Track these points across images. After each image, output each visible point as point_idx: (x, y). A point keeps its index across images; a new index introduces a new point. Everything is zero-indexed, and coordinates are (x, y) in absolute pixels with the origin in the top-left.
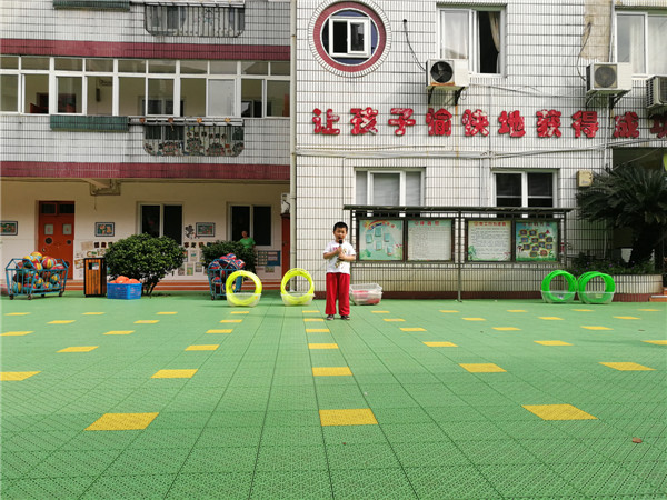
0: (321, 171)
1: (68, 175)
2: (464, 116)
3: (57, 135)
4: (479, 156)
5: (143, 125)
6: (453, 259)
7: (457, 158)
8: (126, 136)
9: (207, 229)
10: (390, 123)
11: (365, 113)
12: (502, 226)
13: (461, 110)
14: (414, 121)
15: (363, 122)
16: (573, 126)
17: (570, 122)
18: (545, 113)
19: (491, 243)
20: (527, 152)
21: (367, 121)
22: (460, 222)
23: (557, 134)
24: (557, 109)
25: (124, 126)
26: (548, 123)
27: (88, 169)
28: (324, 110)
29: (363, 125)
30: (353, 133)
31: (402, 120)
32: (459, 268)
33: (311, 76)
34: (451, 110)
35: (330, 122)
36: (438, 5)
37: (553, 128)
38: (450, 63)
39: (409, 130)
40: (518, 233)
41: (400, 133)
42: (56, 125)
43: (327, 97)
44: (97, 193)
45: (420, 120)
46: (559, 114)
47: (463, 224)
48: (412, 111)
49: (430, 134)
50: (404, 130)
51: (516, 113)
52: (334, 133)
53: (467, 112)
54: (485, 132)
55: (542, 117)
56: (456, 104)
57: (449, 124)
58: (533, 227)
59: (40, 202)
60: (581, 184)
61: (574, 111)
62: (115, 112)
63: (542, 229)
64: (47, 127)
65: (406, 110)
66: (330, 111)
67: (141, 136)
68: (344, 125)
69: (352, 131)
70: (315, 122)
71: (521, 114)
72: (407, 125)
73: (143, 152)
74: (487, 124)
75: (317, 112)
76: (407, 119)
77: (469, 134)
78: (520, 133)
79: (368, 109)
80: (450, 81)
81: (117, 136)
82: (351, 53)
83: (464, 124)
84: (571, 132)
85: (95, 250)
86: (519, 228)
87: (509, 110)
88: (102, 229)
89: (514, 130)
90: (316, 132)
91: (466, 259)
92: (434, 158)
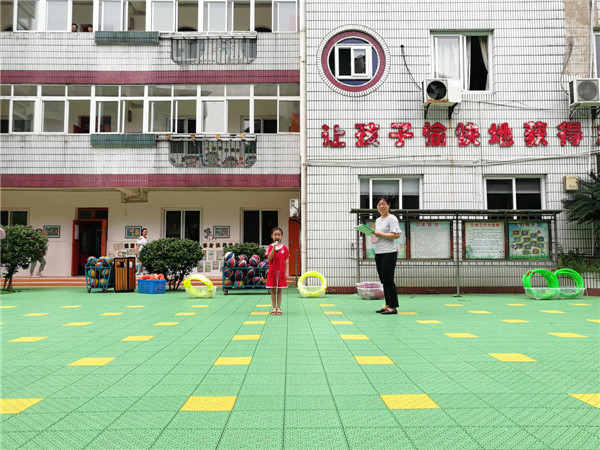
0: (329, 179)
1: (104, 185)
2: (457, 129)
3: (96, 151)
4: (472, 164)
5: (169, 141)
6: (452, 258)
7: (452, 166)
8: (154, 151)
9: (224, 231)
10: (390, 136)
11: (368, 128)
12: (496, 227)
13: (454, 124)
14: (412, 134)
15: (367, 135)
16: (559, 135)
17: (556, 132)
18: (532, 125)
19: (487, 242)
20: (516, 160)
21: (370, 135)
22: (457, 223)
23: (544, 143)
24: (543, 121)
25: (153, 142)
26: (535, 133)
27: (122, 180)
28: (331, 126)
29: (366, 138)
30: (357, 145)
31: (401, 133)
32: (458, 266)
33: (320, 96)
34: (446, 124)
35: (337, 137)
36: (432, 31)
37: (540, 138)
38: (444, 83)
39: (408, 142)
40: (511, 233)
41: (400, 144)
42: (96, 143)
43: (335, 115)
44: (127, 200)
45: (418, 133)
46: (545, 125)
47: (460, 225)
48: (410, 125)
49: (427, 145)
50: (403, 142)
51: (506, 125)
52: (340, 145)
53: (460, 125)
54: (477, 143)
55: (529, 128)
56: (450, 118)
57: (444, 136)
58: (525, 228)
59: (79, 209)
60: (568, 188)
61: (559, 122)
62: (145, 130)
63: (533, 229)
64: (88, 144)
65: (405, 124)
66: (337, 126)
67: (167, 151)
68: (350, 139)
69: (357, 144)
70: (323, 136)
71: (510, 126)
72: (406, 137)
73: (169, 164)
74: (479, 136)
75: (325, 127)
76: (406, 132)
77: (462, 144)
78: (509, 143)
79: (371, 124)
80: (445, 98)
81: (146, 151)
82: (354, 75)
83: (458, 136)
84: (557, 141)
85: (125, 250)
86: (512, 229)
87: (498, 123)
88: (131, 232)
89: (503, 140)
90: (325, 145)
91: (464, 258)
92: (431, 166)
